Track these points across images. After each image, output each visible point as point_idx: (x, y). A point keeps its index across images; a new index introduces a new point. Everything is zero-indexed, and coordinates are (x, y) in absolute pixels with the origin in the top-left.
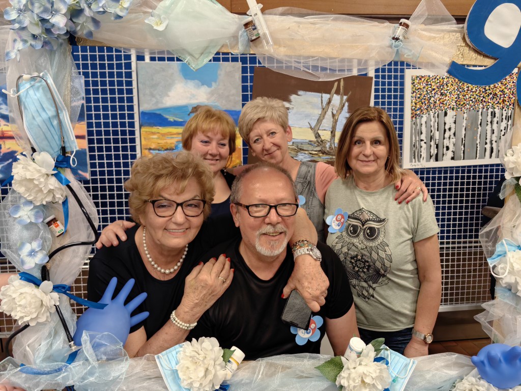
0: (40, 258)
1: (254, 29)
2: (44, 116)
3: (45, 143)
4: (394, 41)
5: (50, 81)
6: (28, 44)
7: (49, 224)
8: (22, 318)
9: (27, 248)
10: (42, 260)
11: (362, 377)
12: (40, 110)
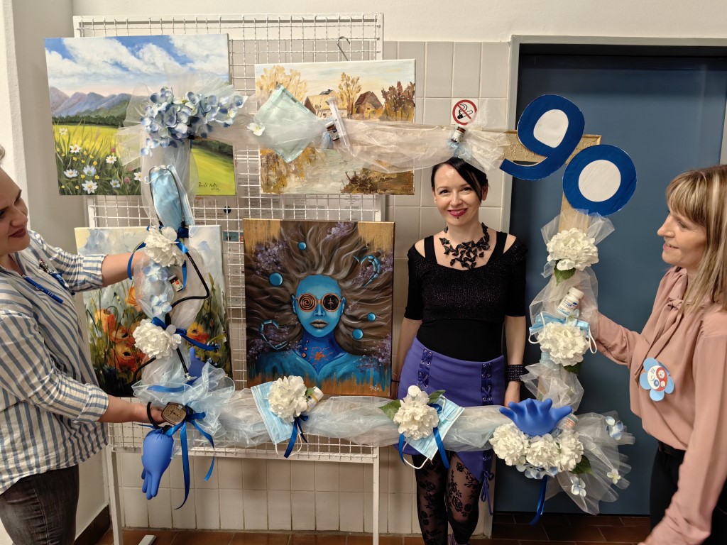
0: (166, 308)
1: (335, 132)
2: (170, 199)
3: (170, 219)
5: (174, 171)
6: (159, 144)
7: (172, 281)
8: (152, 352)
9: (156, 299)
10: (167, 309)
11: (413, 416)
12: (167, 195)
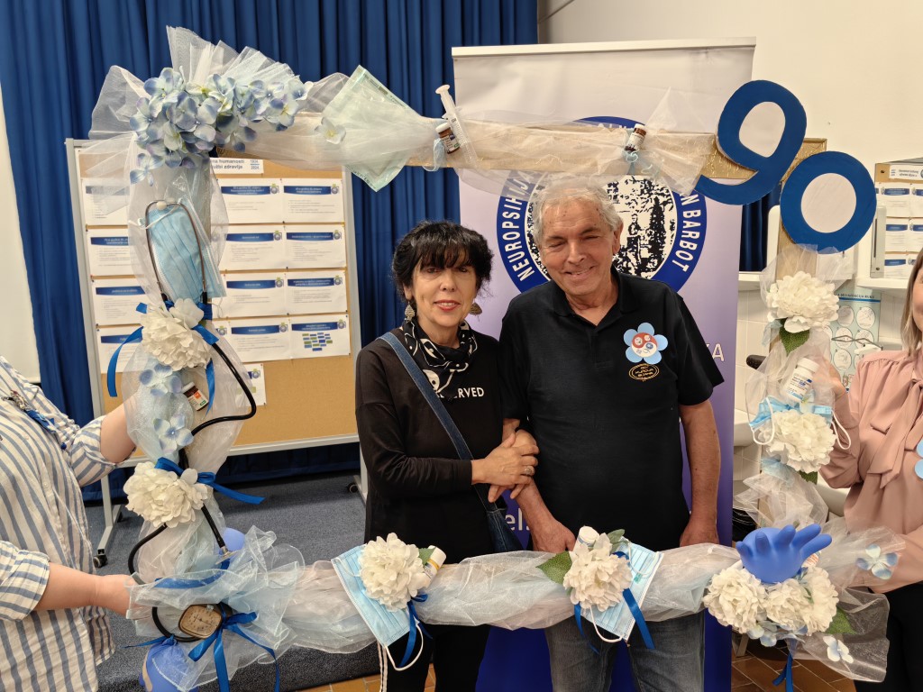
0: (182, 439)
1: (452, 139)
2: (184, 254)
4: (626, 152)
5: (191, 208)
6: (163, 162)
8: (159, 518)
9: (166, 426)
10: (185, 440)
11: (596, 575)
12: (180, 247)
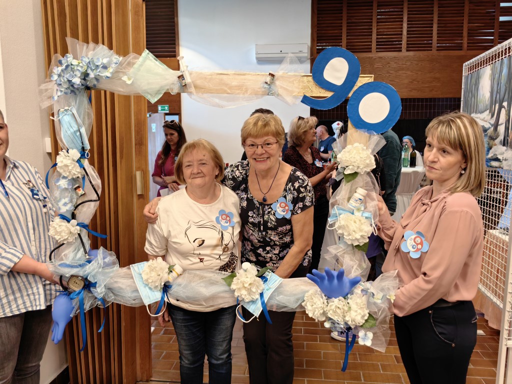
0: (70, 208)
1: (183, 80)
2: (72, 130)
3: (73, 145)
5: (75, 112)
6: (63, 93)
7: (76, 189)
9: (63, 201)
12: (70, 128)
